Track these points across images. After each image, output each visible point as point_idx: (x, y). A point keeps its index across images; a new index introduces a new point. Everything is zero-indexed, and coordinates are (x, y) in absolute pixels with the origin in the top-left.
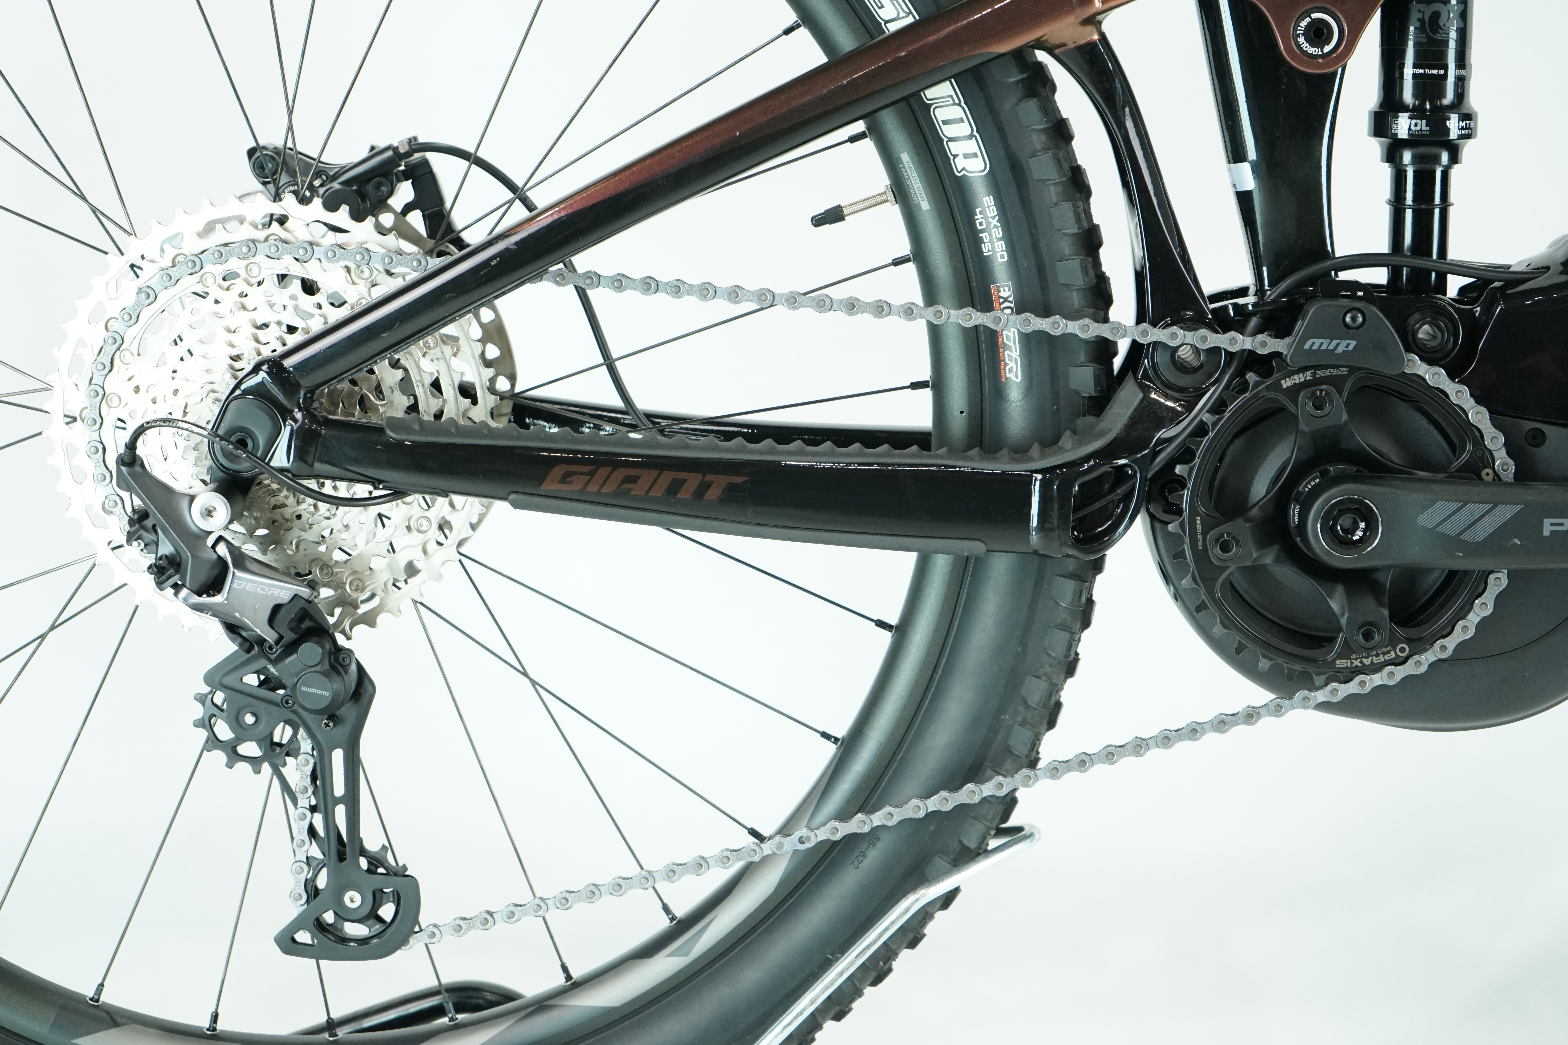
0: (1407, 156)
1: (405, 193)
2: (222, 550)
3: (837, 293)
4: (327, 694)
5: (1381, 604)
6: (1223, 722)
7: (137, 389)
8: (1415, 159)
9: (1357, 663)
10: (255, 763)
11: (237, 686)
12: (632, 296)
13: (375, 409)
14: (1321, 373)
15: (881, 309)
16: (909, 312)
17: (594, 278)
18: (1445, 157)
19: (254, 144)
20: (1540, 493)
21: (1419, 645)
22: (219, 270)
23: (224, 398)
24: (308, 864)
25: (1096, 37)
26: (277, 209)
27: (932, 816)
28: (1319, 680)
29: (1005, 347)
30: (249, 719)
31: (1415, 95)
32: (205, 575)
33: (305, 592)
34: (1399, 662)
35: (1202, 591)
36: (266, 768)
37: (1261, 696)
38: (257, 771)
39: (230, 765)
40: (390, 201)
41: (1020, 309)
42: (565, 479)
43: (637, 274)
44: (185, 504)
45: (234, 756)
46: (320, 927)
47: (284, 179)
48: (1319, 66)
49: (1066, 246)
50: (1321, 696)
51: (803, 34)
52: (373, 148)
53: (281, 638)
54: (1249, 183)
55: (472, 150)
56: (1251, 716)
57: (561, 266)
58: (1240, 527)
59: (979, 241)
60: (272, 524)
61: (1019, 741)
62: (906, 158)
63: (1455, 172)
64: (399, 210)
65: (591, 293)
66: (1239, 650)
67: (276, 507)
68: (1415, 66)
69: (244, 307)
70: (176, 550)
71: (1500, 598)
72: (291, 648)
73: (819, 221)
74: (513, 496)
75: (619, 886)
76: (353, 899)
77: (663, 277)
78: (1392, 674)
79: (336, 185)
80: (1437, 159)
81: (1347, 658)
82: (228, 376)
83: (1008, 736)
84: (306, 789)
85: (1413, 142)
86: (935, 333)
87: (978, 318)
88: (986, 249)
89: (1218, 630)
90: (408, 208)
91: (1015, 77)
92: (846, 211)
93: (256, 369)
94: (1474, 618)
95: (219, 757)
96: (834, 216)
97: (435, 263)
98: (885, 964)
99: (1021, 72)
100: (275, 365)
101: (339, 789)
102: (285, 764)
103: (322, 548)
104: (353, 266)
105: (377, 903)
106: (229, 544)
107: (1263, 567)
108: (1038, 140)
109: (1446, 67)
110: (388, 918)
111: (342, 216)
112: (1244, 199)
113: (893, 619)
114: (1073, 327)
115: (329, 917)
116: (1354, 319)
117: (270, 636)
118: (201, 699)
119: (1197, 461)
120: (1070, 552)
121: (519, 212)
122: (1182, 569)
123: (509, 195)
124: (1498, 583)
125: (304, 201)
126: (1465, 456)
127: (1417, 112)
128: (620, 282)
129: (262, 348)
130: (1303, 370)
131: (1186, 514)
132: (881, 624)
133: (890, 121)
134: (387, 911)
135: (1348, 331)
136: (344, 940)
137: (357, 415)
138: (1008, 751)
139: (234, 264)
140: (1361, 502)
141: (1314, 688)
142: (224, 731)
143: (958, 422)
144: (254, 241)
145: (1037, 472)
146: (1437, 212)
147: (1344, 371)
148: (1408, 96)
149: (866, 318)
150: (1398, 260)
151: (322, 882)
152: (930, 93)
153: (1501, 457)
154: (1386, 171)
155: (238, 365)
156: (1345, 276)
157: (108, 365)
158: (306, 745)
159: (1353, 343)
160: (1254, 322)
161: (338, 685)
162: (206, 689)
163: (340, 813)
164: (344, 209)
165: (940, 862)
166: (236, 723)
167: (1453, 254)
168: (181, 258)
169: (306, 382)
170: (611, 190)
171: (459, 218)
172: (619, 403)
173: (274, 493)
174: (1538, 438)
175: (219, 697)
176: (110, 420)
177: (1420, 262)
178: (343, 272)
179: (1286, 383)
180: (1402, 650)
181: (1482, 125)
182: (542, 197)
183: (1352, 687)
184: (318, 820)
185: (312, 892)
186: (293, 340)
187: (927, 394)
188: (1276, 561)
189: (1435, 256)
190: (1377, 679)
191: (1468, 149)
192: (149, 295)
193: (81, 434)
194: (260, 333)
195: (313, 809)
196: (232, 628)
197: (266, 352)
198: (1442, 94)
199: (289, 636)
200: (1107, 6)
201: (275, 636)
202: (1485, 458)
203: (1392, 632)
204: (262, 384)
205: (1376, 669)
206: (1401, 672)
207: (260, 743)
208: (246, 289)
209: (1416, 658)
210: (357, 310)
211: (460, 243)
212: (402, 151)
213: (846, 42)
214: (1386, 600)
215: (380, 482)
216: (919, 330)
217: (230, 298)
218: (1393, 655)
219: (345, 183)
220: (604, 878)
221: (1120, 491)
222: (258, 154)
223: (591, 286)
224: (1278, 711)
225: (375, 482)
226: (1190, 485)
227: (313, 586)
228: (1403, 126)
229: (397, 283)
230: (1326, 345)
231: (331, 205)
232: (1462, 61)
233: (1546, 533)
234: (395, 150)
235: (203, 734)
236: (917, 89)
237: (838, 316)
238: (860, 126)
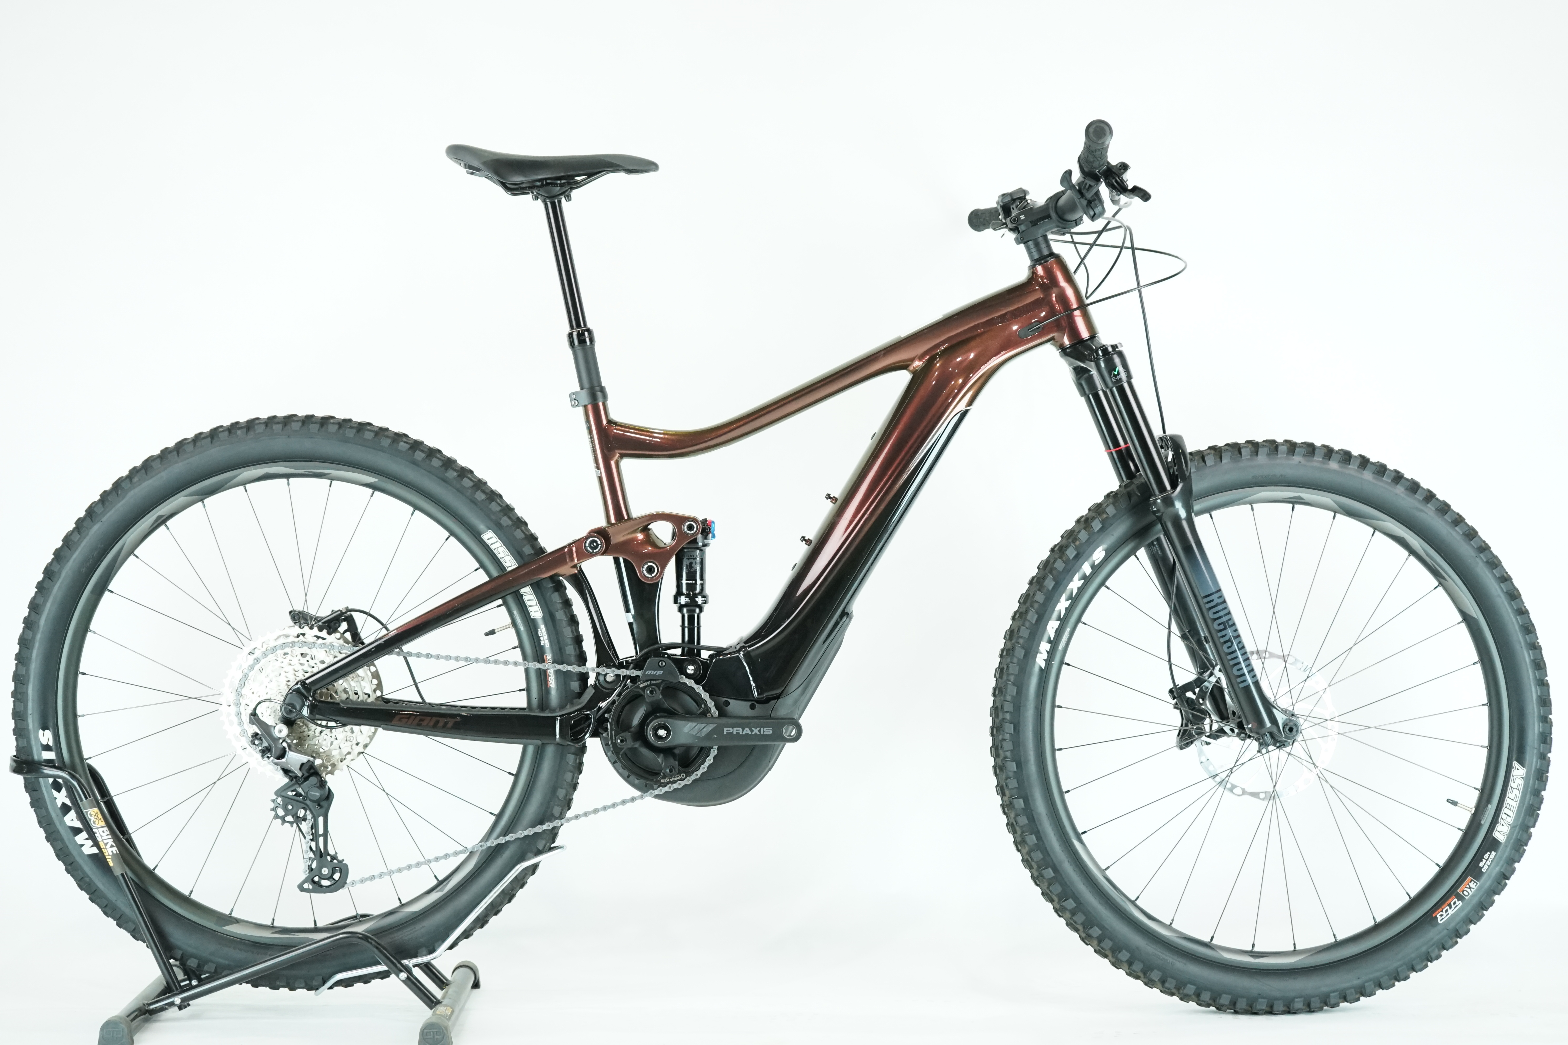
0: (685, 610)
1: (344, 626)
2: (285, 744)
3: (491, 659)
4: (318, 794)
5: (675, 760)
6: (624, 802)
7: (253, 693)
8: (688, 611)
9: (668, 780)
10: (291, 823)
11: (286, 796)
12: (423, 659)
13: (335, 698)
14: (653, 682)
15: (506, 663)
16: (516, 664)
17: (410, 654)
18: (697, 610)
19: (292, 609)
20: (724, 720)
21: (688, 774)
22: (283, 652)
23: (285, 695)
24: (309, 859)
25: (576, 572)
26: (301, 631)
27: (526, 837)
28: (655, 787)
29: (549, 676)
30: (290, 807)
31: (687, 590)
32: (278, 753)
33: (311, 759)
34: (682, 780)
35: (615, 756)
36: (295, 825)
37: (637, 793)
38: (292, 826)
39: (282, 824)
40: (339, 629)
41: (554, 662)
42: (400, 720)
43: (424, 652)
44: (272, 729)
45: (284, 821)
46: (313, 882)
47: (302, 621)
48: (650, 581)
49: (569, 641)
50: (656, 792)
51: (481, 571)
52: (333, 611)
53: (303, 775)
54: (631, 620)
55: (368, 611)
56: (633, 800)
57: (398, 650)
58: (627, 735)
59: (540, 640)
60: (299, 738)
61: (556, 811)
62: (515, 613)
63: (702, 615)
64: (342, 632)
65: (409, 659)
66: (628, 777)
67: (301, 732)
68: (686, 580)
69: (290, 664)
70: (270, 745)
71: (715, 758)
72: (306, 779)
73: (487, 634)
74: (382, 726)
75: (418, 865)
76: (325, 871)
77: (433, 653)
78: (680, 784)
79: (320, 624)
80: (695, 611)
81: (665, 778)
82: (286, 687)
83: (552, 810)
84: (309, 832)
85: (686, 605)
86: (527, 671)
87: (538, 665)
88: (542, 643)
89: (621, 770)
90: (345, 631)
91: (551, 585)
92: (496, 631)
93: (297, 684)
94: (707, 764)
95: (279, 821)
96: (492, 632)
97: (356, 649)
98: (512, 891)
99: (553, 583)
100: (303, 683)
101: (321, 831)
102: (301, 824)
103: (316, 747)
104: (328, 650)
105: (333, 873)
106: (287, 742)
107: (636, 748)
108: (559, 606)
109: (696, 581)
110: (337, 879)
111: (324, 634)
112: (630, 625)
113: (514, 772)
114: (570, 668)
115: (316, 879)
116: (662, 664)
117: (299, 774)
118: (273, 801)
119: (612, 713)
120: (570, 743)
121: (384, 632)
122: (609, 750)
123: (381, 626)
124: (714, 752)
125: (311, 628)
126: (701, 710)
127: (687, 596)
128: (418, 655)
129: (297, 678)
130: (646, 681)
131: (609, 730)
132: (510, 773)
133: (510, 599)
134: (337, 876)
135: (660, 668)
136: (322, 886)
137: (329, 700)
138: (552, 815)
139: (287, 650)
140: (664, 724)
141: (654, 789)
142: (281, 812)
143: (535, 702)
144: (294, 642)
145: (558, 716)
146: (696, 629)
147: (660, 681)
148: (684, 591)
149: (501, 666)
150: (684, 645)
151: (314, 866)
152: (522, 591)
153: (714, 710)
154: (679, 615)
155: (289, 683)
156: (670, 652)
157: (243, 685)
158: (309, 816)
159: (662, 672)
160: (632, 666)
161: (322, 792)
162: (275, 797)
163: (321, 839)
164: (325, 631)
165: (530, 855)
166: (285, 808)
167: (702, 643)
168: (269, 648)
169: (314, 688)
170: (415, 624)
171: (363, 635)
172: (420, 700)
173: (301, 727)
174: (727, 704)
175: (279, 800)
176: (243, 704)
177: (691, 646)
178: (325, 652)
179: (641, 686)
180: (683, 776)
181: (710, 599)
182: (391, 627)
183: (666, 789)
184: (313, 844)
185: (311, 869)
186: (307, 675)
187: (525, 693)
188: (640, 746)
189: (696, 644)
190: (675, 786)
191: (706, 607)
192: (257, 660)
193: (233, 709)
194: (296, 673)
195: (312, 840)
196: (286, 772)
197: (298, 679)
198: (695, 589)
199: (306, 774)
200: (579, 562)
201: (302, 774)
202: (708, 710)
203: (679, 769)
204: (298, 688)
205: (674, 782)
206: (683, 783)
207: (293, 817)
208: (291, 658)
209: (688, 778)
210: (329, 665)
211: (363, 643)
212: (343, 611)
213: (495, 574)
214: (677, 758)
215: (338, 721)
216: (521, 670)
217: (286, 661)
218: (680, 777)
219: (324, 623)
220: (413, 863)
221: (587, 723)
222: (293, 613)
223: (409, 656)
224: (642, 797)
225: (336, 721)
226: (610, 721)
227: (314, 758)
228: (683, 600)
229: (344, 656)
230: (653, 672)
231: (320, 630)
232: (702, 578)
233: (725, 733)
234: (341, 611)
235: (273, 813)
236: (518, 589)
237: (492, 665)
238: (500, 602)
